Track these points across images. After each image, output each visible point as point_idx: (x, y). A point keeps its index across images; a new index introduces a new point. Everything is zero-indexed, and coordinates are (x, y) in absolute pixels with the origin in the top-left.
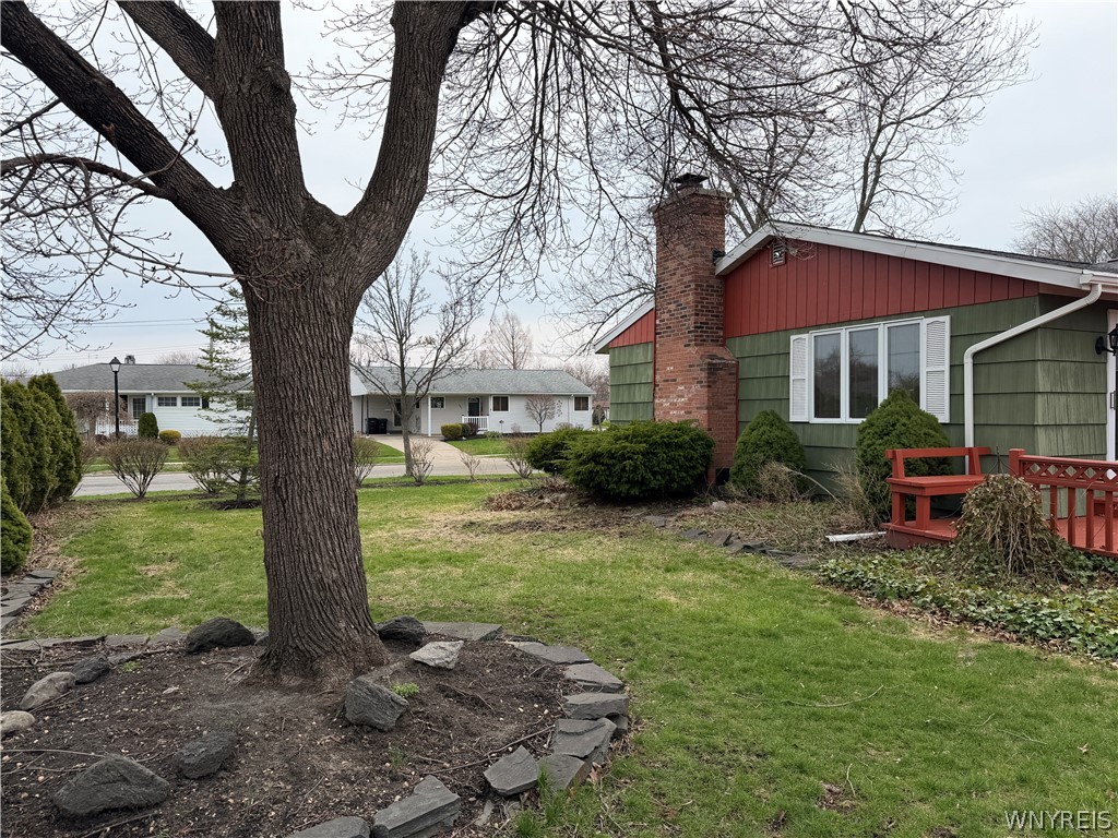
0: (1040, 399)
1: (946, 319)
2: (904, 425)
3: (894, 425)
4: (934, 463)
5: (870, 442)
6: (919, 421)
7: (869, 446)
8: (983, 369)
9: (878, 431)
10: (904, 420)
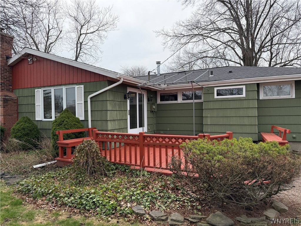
0: (109, 112)
1: (82, 86)
2: (67, 121)
3: (63, 121)
4: (77, 134)
5: (55, 128)
6: (72, 120)
7: (55, 129)
8: (93, 103)
9: (58, 123)
10: (67, 120)
